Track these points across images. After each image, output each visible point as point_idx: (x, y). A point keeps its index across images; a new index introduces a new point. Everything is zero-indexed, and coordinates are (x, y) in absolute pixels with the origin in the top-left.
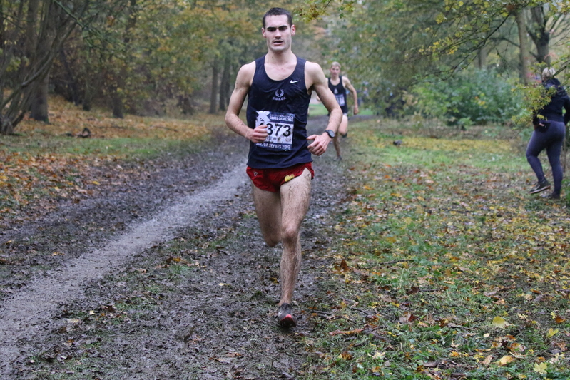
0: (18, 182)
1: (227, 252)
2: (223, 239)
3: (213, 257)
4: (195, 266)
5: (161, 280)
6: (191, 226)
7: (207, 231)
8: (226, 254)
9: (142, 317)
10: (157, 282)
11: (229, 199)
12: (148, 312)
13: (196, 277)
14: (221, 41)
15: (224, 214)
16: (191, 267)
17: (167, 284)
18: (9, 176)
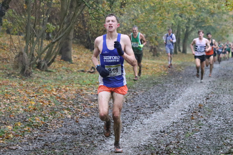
14: (175, 15)
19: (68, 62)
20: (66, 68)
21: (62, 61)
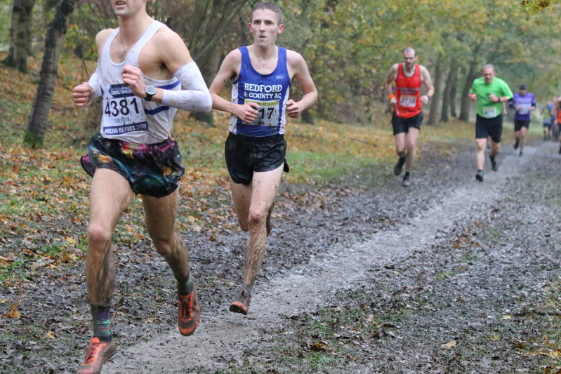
19: (205, 123)
20: (198, 134)
21: (191, 119)
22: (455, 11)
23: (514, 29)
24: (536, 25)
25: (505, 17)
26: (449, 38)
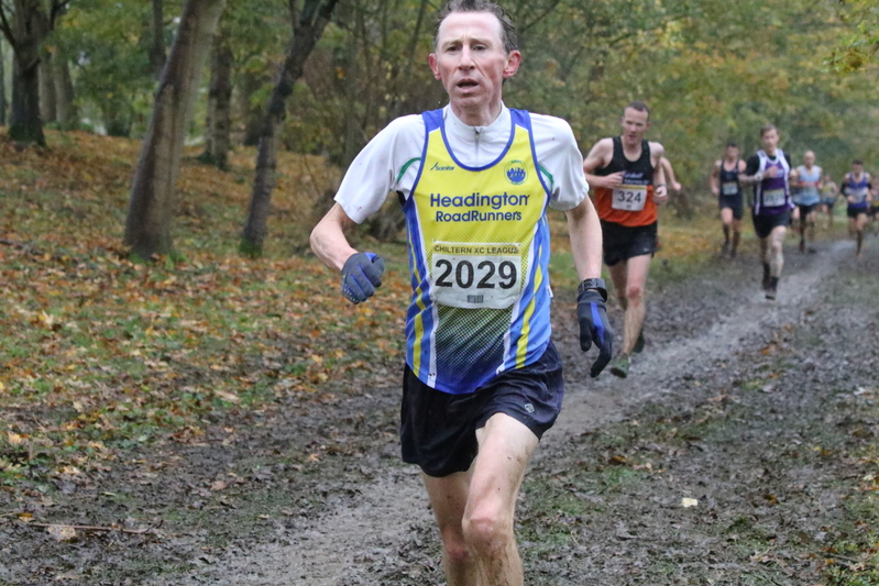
0: (388, 319)
1: (703, 446)
2: (701, 425)
3: (679, 454)
4: (646, 469)
5: (584, 492)
6: (654, 400)
7: (680, 409)
8: (701, 450)
9: (542, 555)
10: (578, 494)
11: (722, 358)
12: (553, 547)
13: (644, 489)
15: (710, 382)
16: (638, 471)
17: (594, 500)
18: (376, 309)
22: (750, 76)
23: (822, 96)
24: (849, 90)
25: (811, 81)
26: (743, 110)
